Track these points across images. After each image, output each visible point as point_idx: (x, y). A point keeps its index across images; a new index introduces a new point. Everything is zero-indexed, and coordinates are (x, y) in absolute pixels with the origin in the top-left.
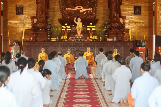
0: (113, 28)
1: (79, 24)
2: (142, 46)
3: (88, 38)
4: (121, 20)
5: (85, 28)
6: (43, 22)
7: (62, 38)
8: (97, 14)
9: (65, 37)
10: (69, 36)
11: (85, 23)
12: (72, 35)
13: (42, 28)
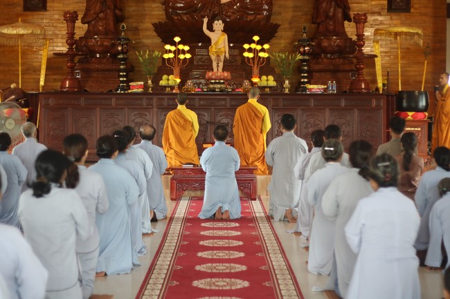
1: (219, 40)
2: (417, 110)
3: (246, 83)
4: (350, 29)
5: (236, 52)
6: (106, 33)
7: (163, 83)
8: (275, 9)
9: (174, 80)
10: (185, 77)
11: (237, 35)
12: (196, 73)
13: (103, 53)
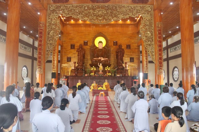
0: (119, 69)
1: (101, 67)
2: (136, 79)
3: (106, 74)
4: (124, 65)
5: (104, 69)
6: (81, 66)
7: (91, 74)
8: (111, 62)
9: (93, 74)
10: (95, 73)
11: (104, 66)
12: (97, 73)
13: (81, 69)
